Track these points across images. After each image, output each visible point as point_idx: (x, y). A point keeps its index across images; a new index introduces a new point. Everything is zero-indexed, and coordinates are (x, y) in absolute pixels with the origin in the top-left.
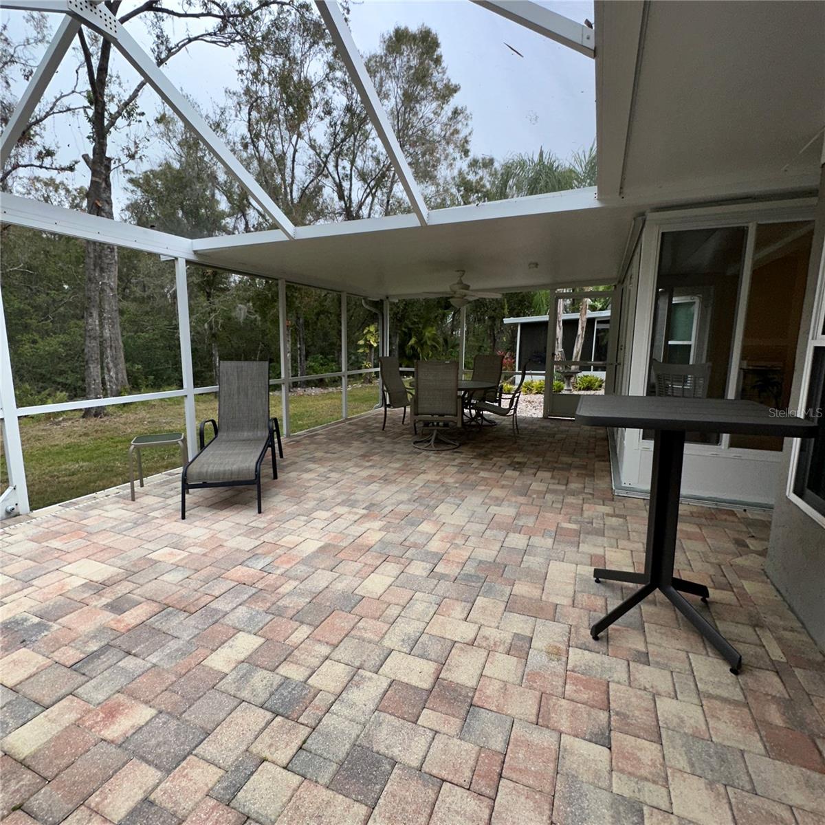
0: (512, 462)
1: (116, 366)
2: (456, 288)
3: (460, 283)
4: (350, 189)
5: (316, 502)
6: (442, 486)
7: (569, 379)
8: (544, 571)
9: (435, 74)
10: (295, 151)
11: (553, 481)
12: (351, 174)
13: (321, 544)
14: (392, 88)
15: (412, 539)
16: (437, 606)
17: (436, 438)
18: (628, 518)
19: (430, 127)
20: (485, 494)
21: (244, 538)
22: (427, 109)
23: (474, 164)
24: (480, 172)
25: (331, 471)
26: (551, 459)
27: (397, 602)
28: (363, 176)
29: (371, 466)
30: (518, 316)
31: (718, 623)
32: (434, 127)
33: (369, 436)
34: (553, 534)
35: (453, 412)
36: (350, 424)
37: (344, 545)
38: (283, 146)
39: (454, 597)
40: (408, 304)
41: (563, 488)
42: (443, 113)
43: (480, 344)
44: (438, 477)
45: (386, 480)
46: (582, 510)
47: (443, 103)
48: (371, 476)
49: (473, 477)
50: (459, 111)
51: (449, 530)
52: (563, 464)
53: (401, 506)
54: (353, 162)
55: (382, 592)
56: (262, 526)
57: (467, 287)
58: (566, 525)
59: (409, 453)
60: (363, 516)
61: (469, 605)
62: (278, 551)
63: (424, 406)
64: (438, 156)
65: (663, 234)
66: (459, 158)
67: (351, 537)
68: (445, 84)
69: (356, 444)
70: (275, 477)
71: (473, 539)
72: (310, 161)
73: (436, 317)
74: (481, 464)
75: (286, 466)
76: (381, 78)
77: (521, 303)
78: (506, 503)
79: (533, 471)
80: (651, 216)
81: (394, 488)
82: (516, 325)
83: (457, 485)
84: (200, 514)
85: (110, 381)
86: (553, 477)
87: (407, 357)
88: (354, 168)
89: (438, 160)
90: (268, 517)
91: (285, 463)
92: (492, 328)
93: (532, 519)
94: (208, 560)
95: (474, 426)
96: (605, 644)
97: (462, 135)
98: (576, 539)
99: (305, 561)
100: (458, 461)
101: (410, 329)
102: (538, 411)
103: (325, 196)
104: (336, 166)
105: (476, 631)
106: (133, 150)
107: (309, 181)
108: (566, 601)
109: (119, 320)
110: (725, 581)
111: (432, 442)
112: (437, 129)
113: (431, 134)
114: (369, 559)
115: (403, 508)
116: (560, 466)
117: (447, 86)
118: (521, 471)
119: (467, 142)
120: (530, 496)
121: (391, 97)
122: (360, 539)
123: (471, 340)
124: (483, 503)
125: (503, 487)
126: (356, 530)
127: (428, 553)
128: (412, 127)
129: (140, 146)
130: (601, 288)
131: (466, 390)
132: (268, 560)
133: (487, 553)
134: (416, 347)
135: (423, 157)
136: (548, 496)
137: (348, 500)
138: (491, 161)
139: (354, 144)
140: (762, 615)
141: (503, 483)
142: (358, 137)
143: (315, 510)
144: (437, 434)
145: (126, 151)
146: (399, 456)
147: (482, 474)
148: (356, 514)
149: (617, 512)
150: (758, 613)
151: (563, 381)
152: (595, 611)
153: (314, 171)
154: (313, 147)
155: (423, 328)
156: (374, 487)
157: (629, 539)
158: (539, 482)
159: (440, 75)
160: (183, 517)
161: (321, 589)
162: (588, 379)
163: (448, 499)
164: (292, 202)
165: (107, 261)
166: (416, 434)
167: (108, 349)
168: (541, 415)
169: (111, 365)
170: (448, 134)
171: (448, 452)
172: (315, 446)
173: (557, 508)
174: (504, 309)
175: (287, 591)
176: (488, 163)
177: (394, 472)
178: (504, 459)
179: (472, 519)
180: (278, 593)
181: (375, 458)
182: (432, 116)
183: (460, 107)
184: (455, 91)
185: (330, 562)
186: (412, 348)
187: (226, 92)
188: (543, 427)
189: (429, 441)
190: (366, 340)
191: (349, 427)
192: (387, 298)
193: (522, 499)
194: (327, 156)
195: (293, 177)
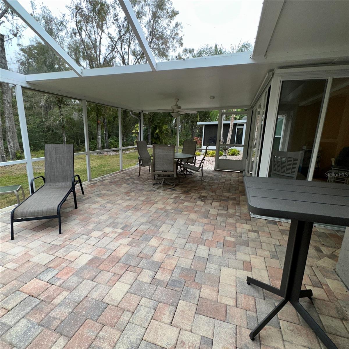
0: (201, 196)
1: (13, 141)
2: (175, 107)
3: (176, 105)
4: (128, 59)
5: (95, 225)
6: (165, 212)
7: (226, 151)
8: (218, 275)
9: (167, 4)
10: (101, 38)
11: (220, 208)
12: (128, 52)
13: (91, 257)
14: (147, 11)
15: (144, 252)
16: (154, 311)
17: (164, 182)
18: (260, 233)
19: (165, 31)
20: (186, 217)
21: (45, 254)
22: (164, 22)
23: (185, 51)
24: (188, 55)
25: (108, 202)
26: (219, 194)
27: (129, 308)
28: (134, 53)
29: (129, 199)
30: (203, 121)
31: (321, 317)
32: (167, 31)
33: (131, 180)
34: (222, 246)
35: (172, 169)
36: (123, 173)
37: (105, 258)
38: (95, 36)
39: (165, 301)
40: (155, 114)
41: (226, 212)
42: (171, 25)
43: (187, 133)
44: (163, 206)
45: (136, 208)
46: (236, 228)
47: (171, 20)
48: (128, 206)
49: (181, 206)
50: (178, 24)
51: (166, 243)
52: (224, 197)
53: (141, 226)
54: (129, 46)
55: (120, 299)
56: (59, 244)
57: (180, 108)
58: (228, 238)
59: (150, 191)
60: (120, 234)
61: (174, 308)
62: (63, 264)
63: (158, 166)
64: (169, 45)
65: (283, 81)
66: (178, 47)
67: (109, 251)
68: (172, 11)
69: (124, 185)
70: (76, 207)
71: (179, 250)
72: (109, 45)
73: (168, 120)
74: (185, 198)
75: (84, 200)
76: (142, 5)
77: (205, 115)
78: (197, 223)
79: (210, 202)
80: (277, 71)
81: (139, 214)
82: (202, 125)
83: (172, 211)
84: (24, 235)
85: (10, 148)
86: (220, 206)
87: (155, 138)
88: (130, 49)
89: (169, 47)
90: (65, 237)
91: (84, 198)
92: (192, 126)
93: (211, 234)
94: (15, 274)
95: (182, 175)
96: (259, 343)
97: (179, 36)
98: (234, 249)
99: (78, 273)
100: (174, 195)
101: (156, 126)
102: (212, 166)
103: (117, 62)
104: (121, 47)
105: (177, 336)
106: (16, 31)
107: (108, 54)
108: (231, 302)
109: (13, 118)
110: (317, 280)
111: (162, 184)
112: (169, 33)
113: (166, 34)
114: (117, 269)
115: (143, 228)
116: (223, 198)
117: (173, 11)
118: (205, 202)
119: (182, 39)
120: (209, 218)
121: (147, 15)
122: (115, 252)
123: (183, 131)
124: (186, 224)
125: (196, 212)
126: (114, 245)
127: (153, 262)
128: (157, 30)
129: (20, 30)
130: (239, 110)
131: (179, 159)
132: (55, 272)
133: (186, 262)
134: (159, 133)
135: (162, 45)
136: (219, 218)
137: (113, 222)
138: (193, 50)
139: (130, 37)
140: (344, 309)
141: (196, 209)
142: (131, 34)
143: (93, 230)
144: (164, 181)
145: (12, 32)
146: (145, 192)
147: (186, 204)
148: (116, 232)
149: (254, 229)
150: (341, 307)
151: (222, 151)
152: (250, 310)
153: (110, 49)
154: (110, 37)
155: (162, 126)
156: (129, 213)
157: (262, 249)
158: (214, 208)
159: (170, 5)
160: (12, 238)
161: (82, 298)
162: (233, 150)
163: (168, 221)
164: (100, 64)
165: (6, 88)
166: (155, 179)
167: (8, 132)
168: (213, 169)
169: (10, 140)
170: (173, 35)
171: (169, 190)
172: (103, 186)
173: (223, 226)
174: (197, 118)
175: (59, 302)
176: (191, 51)
177: (141, 203)
178: (196, 194)
179: (179, 235)
180: (53, 304)
181: (133, 194)
182: (166, 26)
183: (179, 22)
184: (177, 14)
185: (92, 273)
186: (157, 134)
187: (66, 7)
188: (215, 175)
189: (161, 184)
190: (136, 130)
191: (123, 175)
192: (142, 111)
193: (205, 221)
194: (116, 42)
195: (100, 51)
